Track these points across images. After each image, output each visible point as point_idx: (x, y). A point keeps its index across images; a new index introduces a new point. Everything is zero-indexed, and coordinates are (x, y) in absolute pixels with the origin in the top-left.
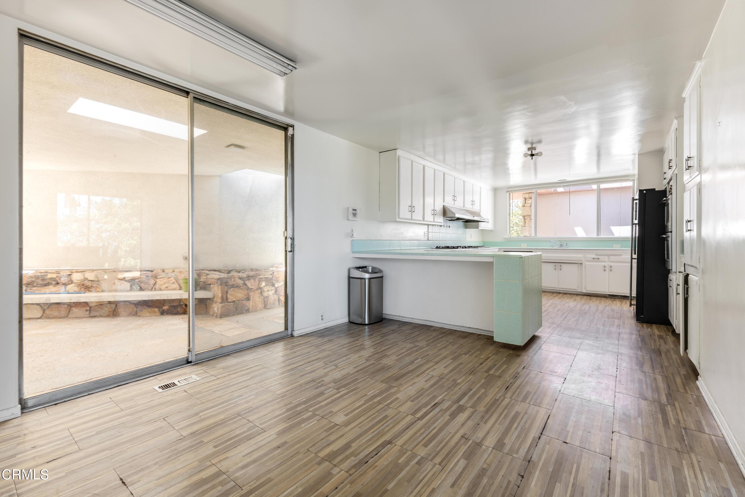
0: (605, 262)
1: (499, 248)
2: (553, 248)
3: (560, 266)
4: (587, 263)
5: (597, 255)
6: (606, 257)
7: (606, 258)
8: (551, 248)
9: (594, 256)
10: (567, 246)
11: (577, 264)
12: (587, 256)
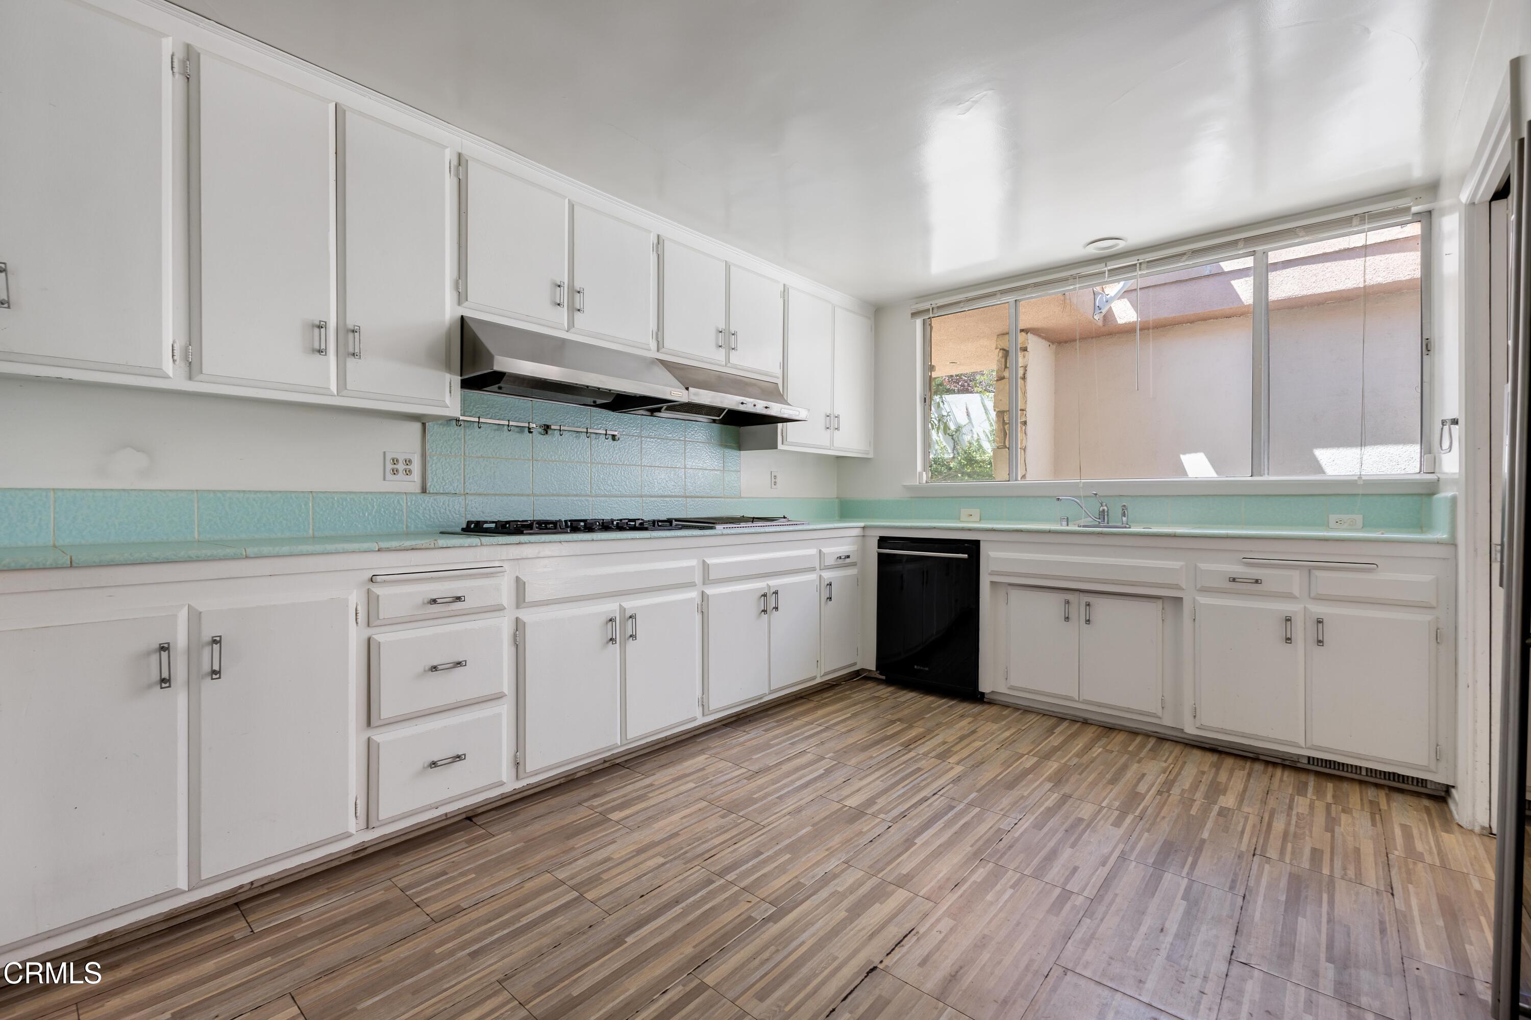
0: (1289, 596)
1: (862, 524)
2: (1070, 528)
3: (1088, 605)
4: (1203, 600)
5: (1249, 562)
6: (1296, 575)
7: (1295, 581)
8: (1064, 528)
9: (1238, 569)
10: (1124, 519)
11: (1161, 601)
12: (1203, 566)
